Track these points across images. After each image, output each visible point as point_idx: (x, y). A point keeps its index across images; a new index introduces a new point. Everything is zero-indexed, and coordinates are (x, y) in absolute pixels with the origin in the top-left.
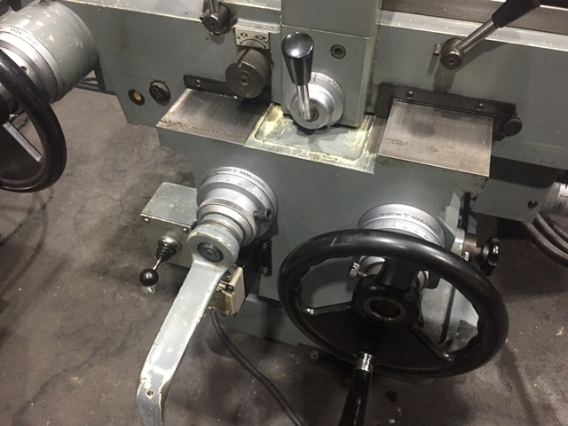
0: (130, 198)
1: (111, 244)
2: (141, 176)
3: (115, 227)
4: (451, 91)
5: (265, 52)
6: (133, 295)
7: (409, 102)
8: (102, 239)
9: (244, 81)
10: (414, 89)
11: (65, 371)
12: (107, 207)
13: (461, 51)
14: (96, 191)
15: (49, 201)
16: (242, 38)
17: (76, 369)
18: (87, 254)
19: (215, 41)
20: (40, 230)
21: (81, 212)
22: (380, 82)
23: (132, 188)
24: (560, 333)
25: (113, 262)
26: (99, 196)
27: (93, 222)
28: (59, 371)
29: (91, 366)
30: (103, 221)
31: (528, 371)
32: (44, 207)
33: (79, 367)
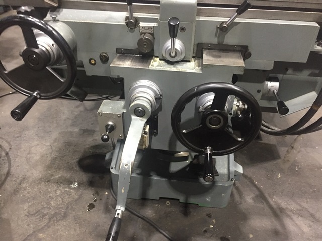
0: (56, 144)
1: (49, 167)
2: (60, 133)
3: (50, 158)
4: (224, 43)
5: (152, 34)
6: (66, 189)
7: (209, 49)
8: (44, 165)
9: (145, 45)
10: (210, 44)
11: (34, 232)
12: (43, 149)
13: (227, 25)
14: (36, 142)
15: (9, 151)
16: (143, 29)
17: (41, 230)
18: (37, 173)
19: (131, 32)
20: (7, 165)
21: (29, 153)
22: (197, 43)
23: (56, 139)
24: (279, 176)
25: (52, 175)
26: (38, 145)
27: (37, 157)
28: (31, 233)
29: (49, 227)
30: (42, 156)
31: (269, 195)
32: (7, 154)
33: (42, 229)
